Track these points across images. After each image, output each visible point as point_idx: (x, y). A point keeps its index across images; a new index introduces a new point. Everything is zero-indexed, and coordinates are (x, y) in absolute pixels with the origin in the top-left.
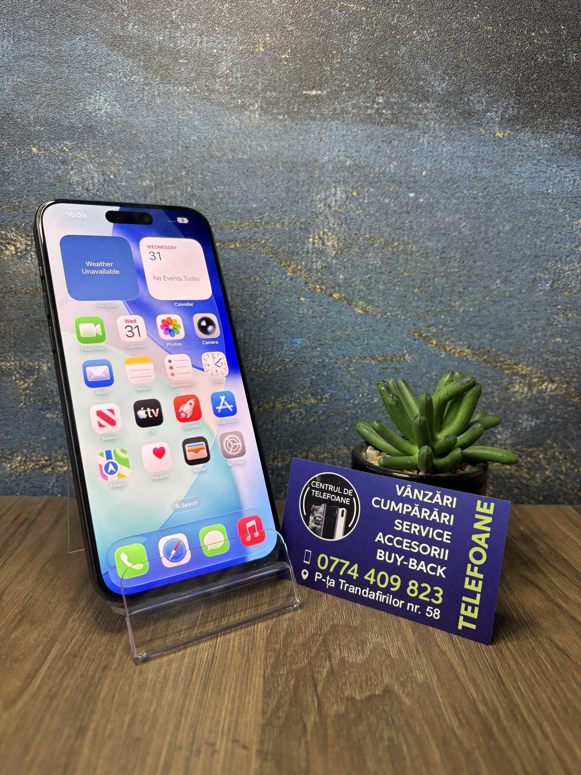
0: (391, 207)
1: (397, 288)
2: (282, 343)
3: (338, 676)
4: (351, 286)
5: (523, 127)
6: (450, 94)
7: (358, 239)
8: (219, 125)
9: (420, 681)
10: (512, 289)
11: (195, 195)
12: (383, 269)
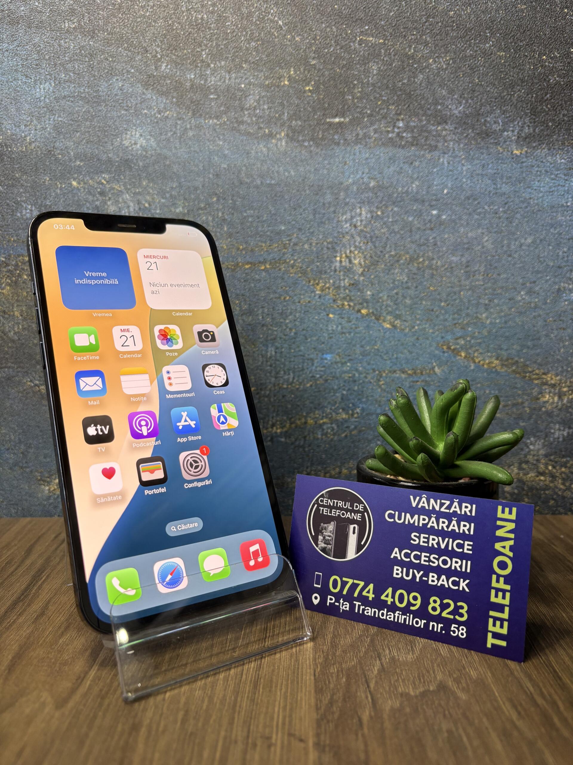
0: (415, 225)
1: (424, 302)
2: (312, 360)
3: (390, 674)
4: (378, 302)
5: (540, 145)
6: (467, 116)
7: (384, 256)
8: (248, 153)
9: (474, 678)
10: (537, 300)
11: (226, 220)
12: (410, 284)
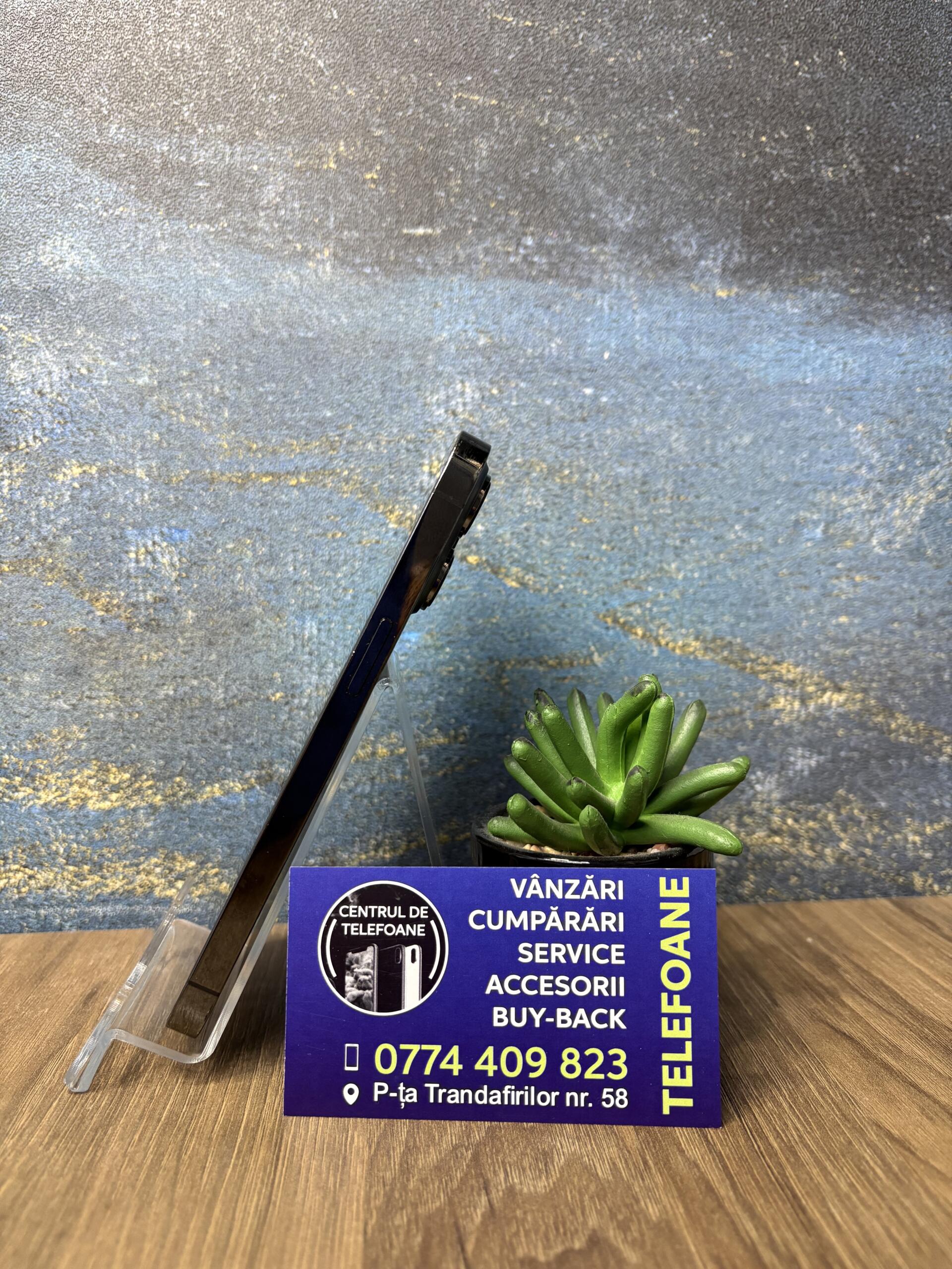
0: (555, 412)
1: (573, 544)
3: (503, 1221)
4: (496, 542)
5: (758, 283)
6: (640, 232)
7: (505, 465)
8: (265, 285)
9: (654, 1218)
10: (761, 539)
11: (228, 398)
12: (549, 513)
